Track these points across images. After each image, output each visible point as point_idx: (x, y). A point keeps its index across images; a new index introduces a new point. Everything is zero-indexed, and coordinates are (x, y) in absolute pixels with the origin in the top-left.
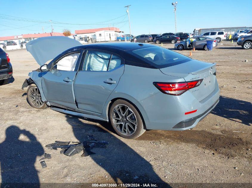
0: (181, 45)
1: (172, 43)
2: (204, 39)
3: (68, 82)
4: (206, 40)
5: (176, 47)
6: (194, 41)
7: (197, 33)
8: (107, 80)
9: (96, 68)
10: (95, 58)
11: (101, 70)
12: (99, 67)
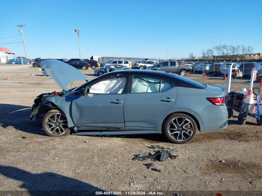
0: (101, 71)
1: (83, 69)
2: (121, 67)
3: (118, 103)
4: (123, 68)
5: (96, 73)
6: (113, 68)
7: (101, 61)
8: (164, 99)
9: (140, 91)
10: (138, 83)
11: (145, 92)
12: (144, 89)
